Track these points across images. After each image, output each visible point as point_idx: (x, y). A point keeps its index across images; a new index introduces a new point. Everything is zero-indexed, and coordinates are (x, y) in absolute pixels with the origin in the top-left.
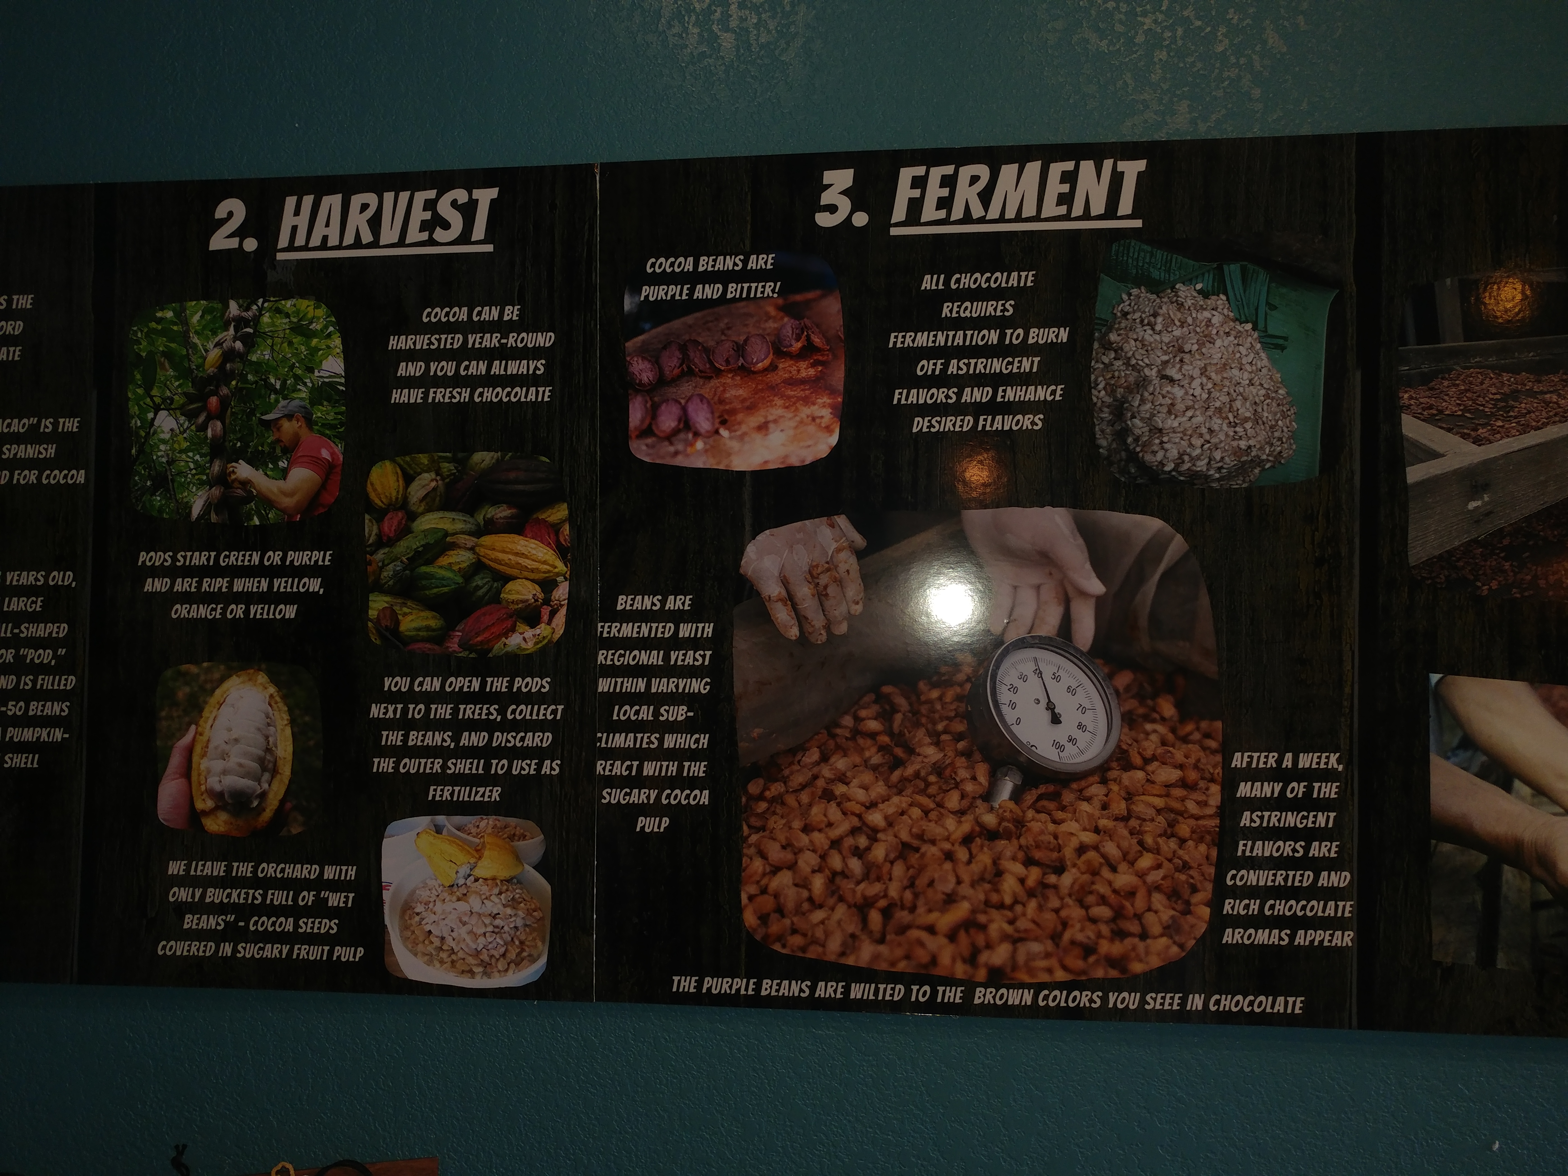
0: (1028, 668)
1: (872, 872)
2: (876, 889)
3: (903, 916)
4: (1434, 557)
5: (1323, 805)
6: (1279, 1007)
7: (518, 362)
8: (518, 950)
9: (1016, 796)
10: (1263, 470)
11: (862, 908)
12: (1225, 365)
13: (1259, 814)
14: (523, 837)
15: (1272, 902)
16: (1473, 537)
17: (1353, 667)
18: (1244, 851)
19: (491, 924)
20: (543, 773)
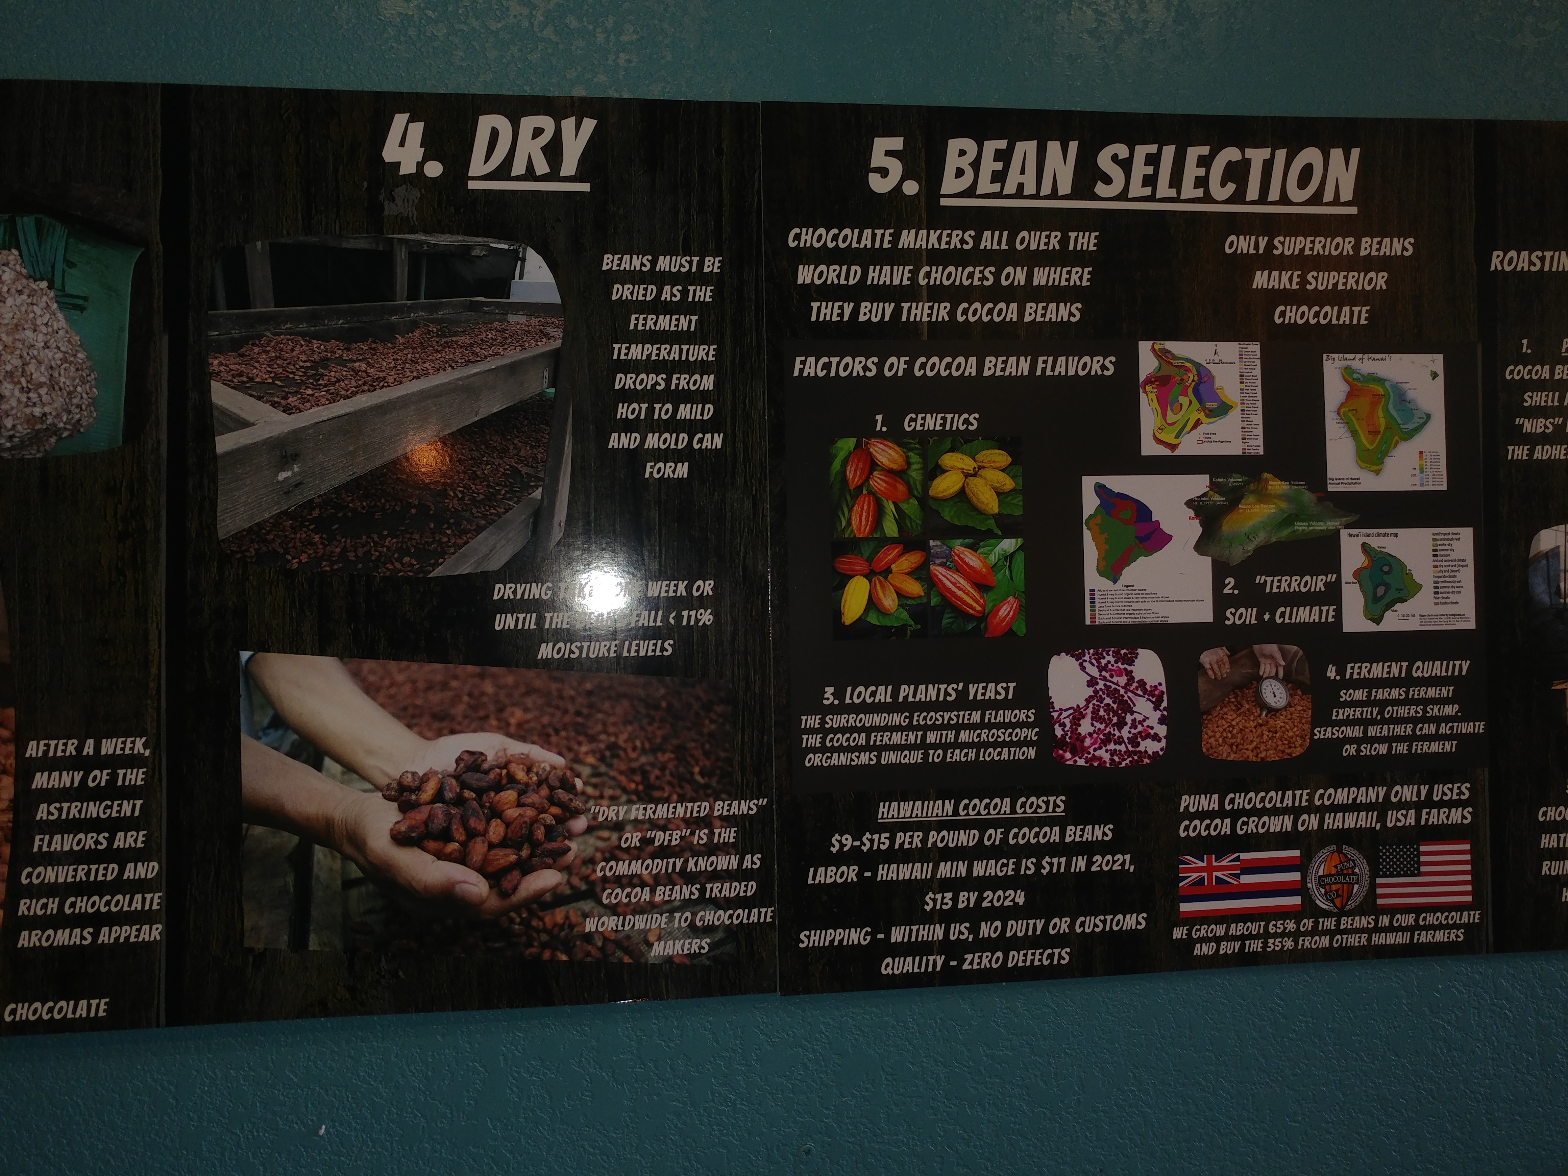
4: (244, 530)
5: (129, 793)
6: (82, 1012)
10: (60, 439)
12: (16, 325)
13: (58, 805)
15: (73, 899)
16: (283, 509)
17: (160, 647)
18: (40, 847)
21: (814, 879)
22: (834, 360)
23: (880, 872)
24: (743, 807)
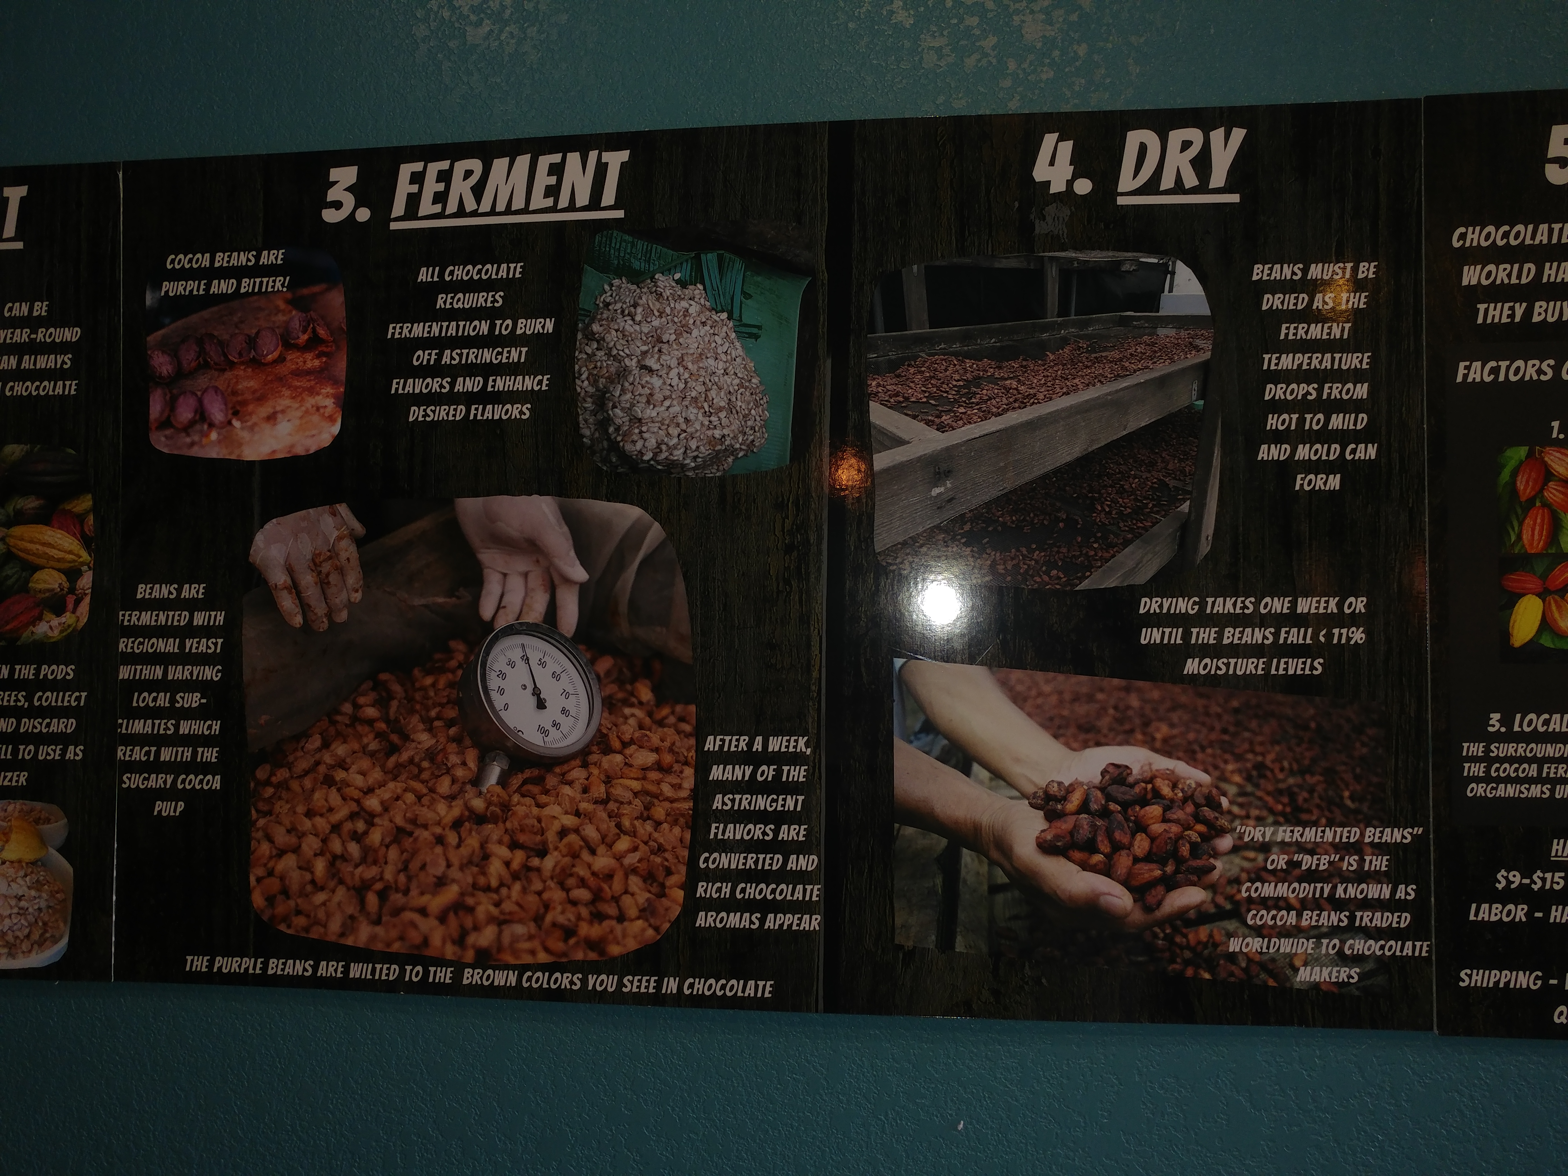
0: (516, 655)
1: (369, 856)
2: (371, 872)
3: (397, 898)
4: (899, 543)
5: (792, 788)
6: (750, 991)
7: (46, 356)
8: (41, 931)
9: (503, 782)
10: (737, 458)
11: (360, 890)
12: (701, 354)
13: (731, 796)
14: (48, 821)
15: (743, 885)
16: (935, 524)
17: (821, 653)
18: (716, 834)
19: (16, 906)
20: (67, 758)
21: (1476, 915)
22: (1504, 364)
23: (1553, 913)
24: (1395, 835)
